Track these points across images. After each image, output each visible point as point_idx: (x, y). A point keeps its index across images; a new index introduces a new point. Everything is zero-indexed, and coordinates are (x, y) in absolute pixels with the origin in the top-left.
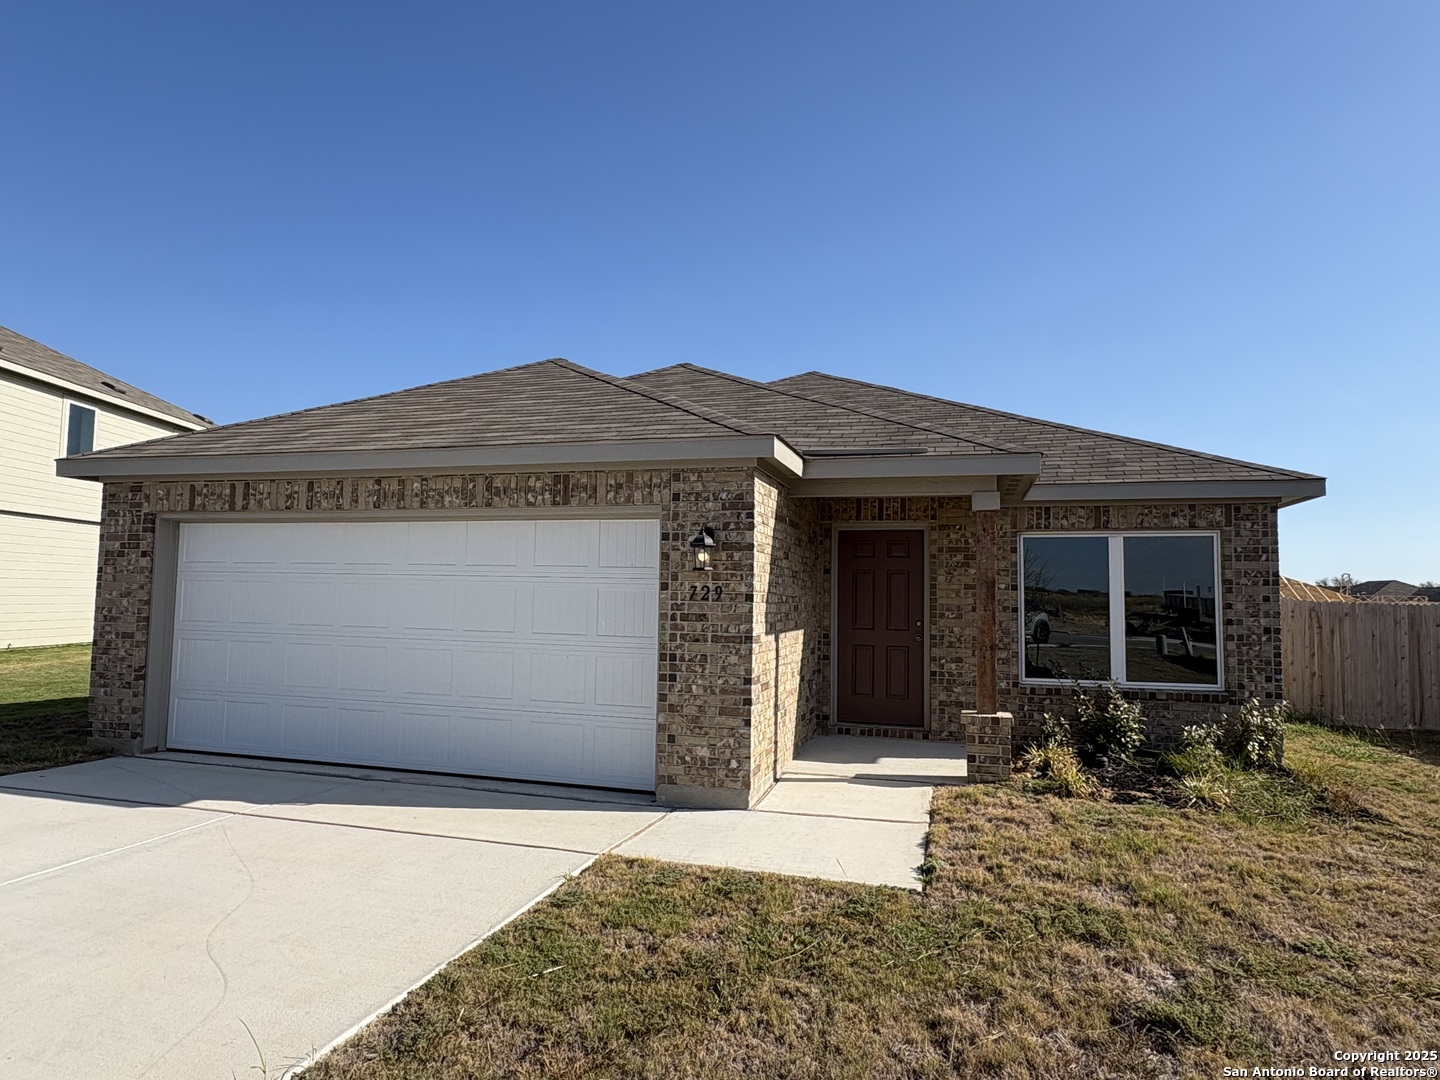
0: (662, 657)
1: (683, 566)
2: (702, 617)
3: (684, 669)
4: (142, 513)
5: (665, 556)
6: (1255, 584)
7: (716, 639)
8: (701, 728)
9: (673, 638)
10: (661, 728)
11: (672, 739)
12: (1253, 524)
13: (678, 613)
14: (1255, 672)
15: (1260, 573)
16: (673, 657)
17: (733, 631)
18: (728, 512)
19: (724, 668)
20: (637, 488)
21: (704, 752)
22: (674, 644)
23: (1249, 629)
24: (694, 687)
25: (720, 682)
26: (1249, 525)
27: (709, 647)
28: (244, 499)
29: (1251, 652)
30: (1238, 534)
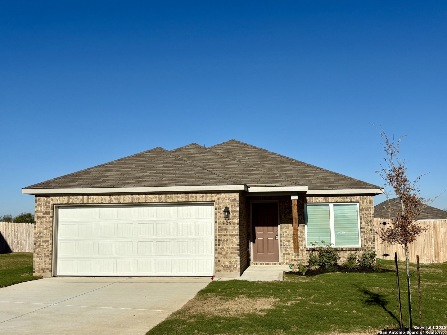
0: (216, 240)
3: (222, 243)
4: (50, 204)
6: (368, 217)
8: (227, 257)
19: (232, 242)
21: (227, 264)
23: (366, 230)
24: (225, 247)
27: (228, 237)
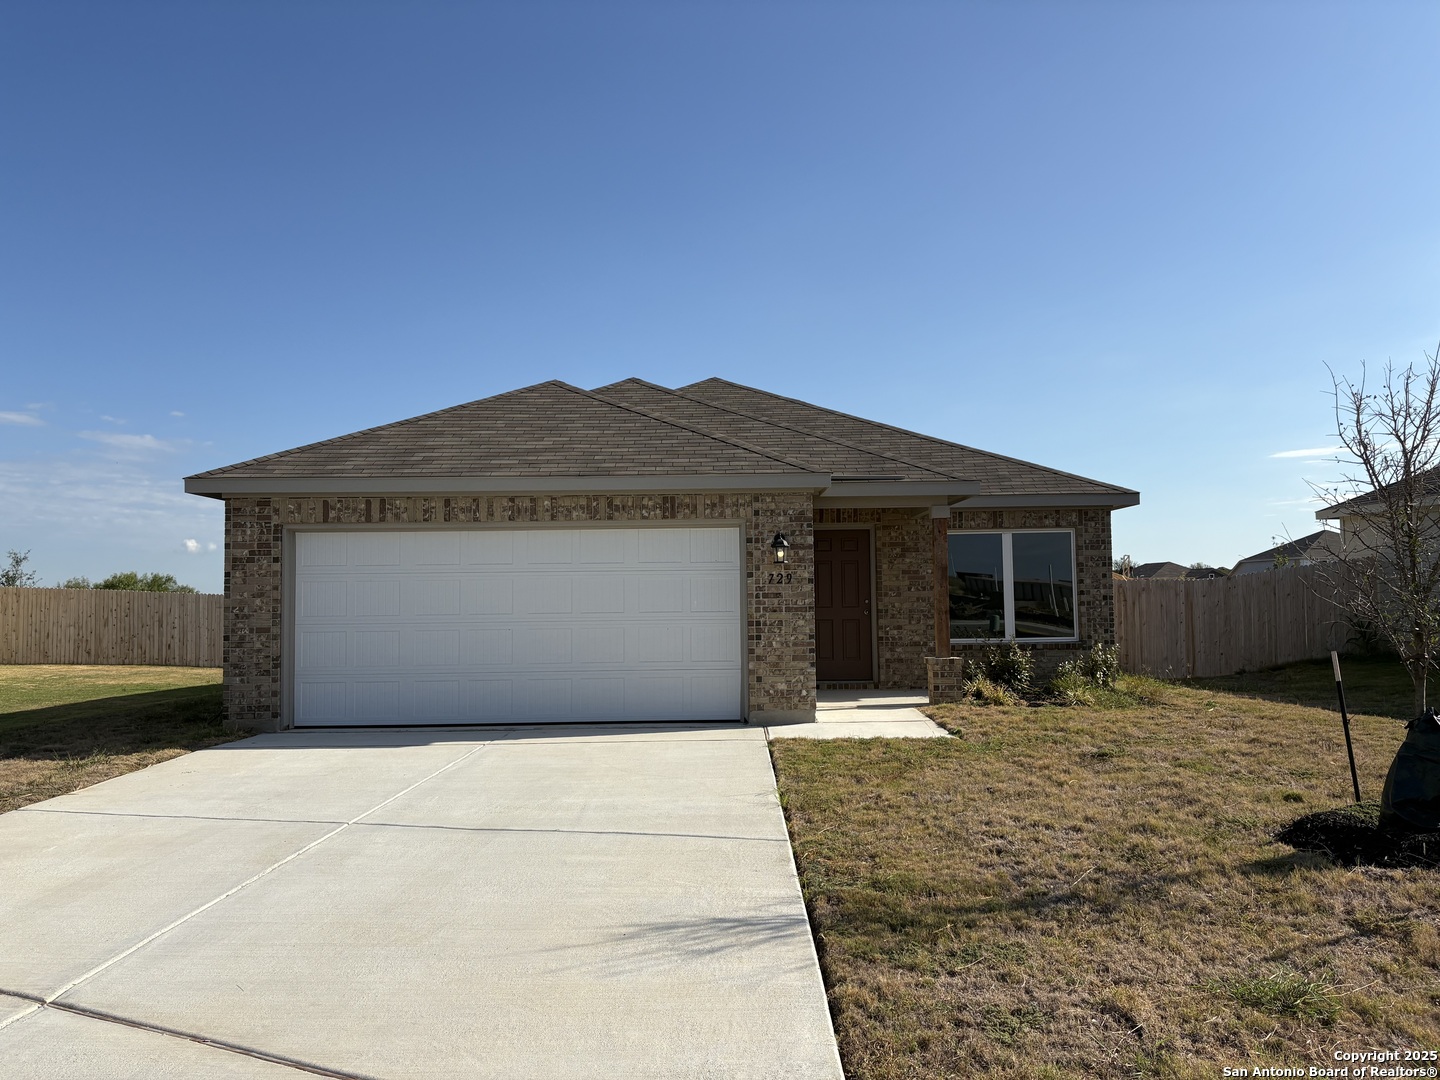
1: (763, 560)
2: (778, 595)
5: (750, 554)
7: (788, 610)
9: (758, 610)
10: (751, 672)
11: (759, 679)
12: (1096, 523)
13: (761, 592)
14: (1098, 626)
15: (1100, 558)
16: (758, 623)
17: (800, 603)
18: (794, 523)
20: (727, 507)
22: (759, 614)
26: (1093, 524)
28: (382, 513)
29: (1095, 613)
30: (1086, 531)
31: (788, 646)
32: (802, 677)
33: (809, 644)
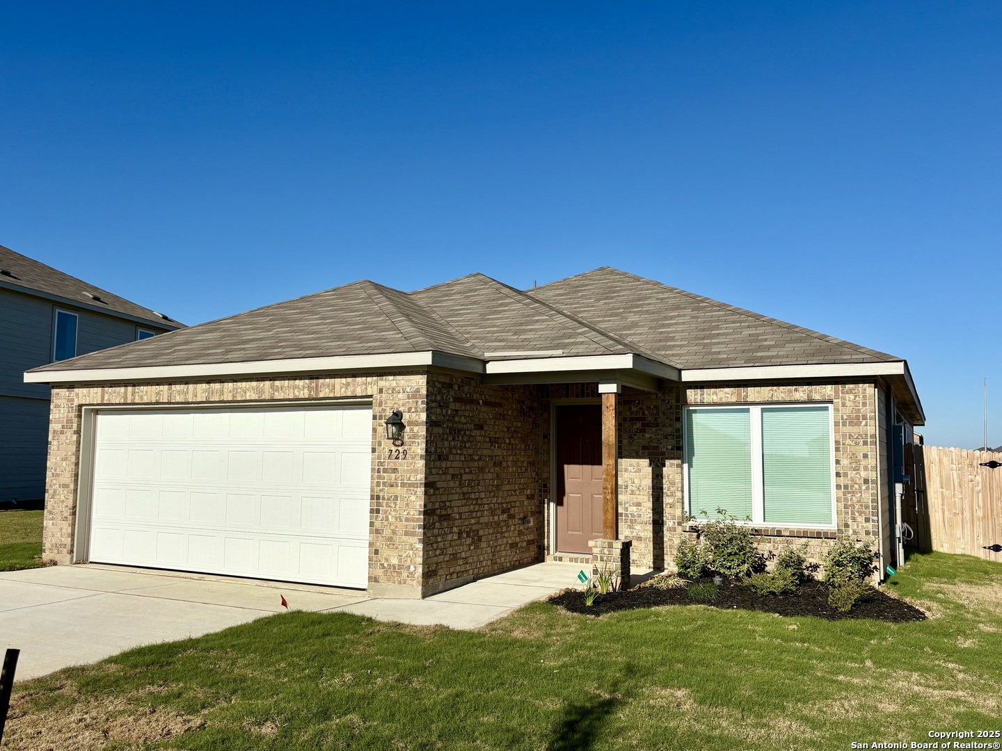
0: (372, 498)
1: (384, 436)
2: (395, 470)
3: (384, 505)
4: (74, 406)
6: (857, 444)
7: (403, 485)
8: (393, 545)
9: (378, 484)
10: (371, 544)
11: (376, 552)
12: (856, 397)
13: (382, 467)
14: (857, 514)
15: (861, 435)
16: (378, 497)
18: (411, 400)
19: (407, 505)
20: (358, 385)
21: (395, 561)
22: (379, 488)
23: (852, 480)
24: (390, 517)
25: (405, 513)
26: (852, 397)
27: (399, 490)
28: (133, 395)
29: (854, 498)
31: (401, 521)
32: (411, 552)
33: (418, 520)
